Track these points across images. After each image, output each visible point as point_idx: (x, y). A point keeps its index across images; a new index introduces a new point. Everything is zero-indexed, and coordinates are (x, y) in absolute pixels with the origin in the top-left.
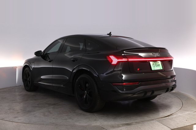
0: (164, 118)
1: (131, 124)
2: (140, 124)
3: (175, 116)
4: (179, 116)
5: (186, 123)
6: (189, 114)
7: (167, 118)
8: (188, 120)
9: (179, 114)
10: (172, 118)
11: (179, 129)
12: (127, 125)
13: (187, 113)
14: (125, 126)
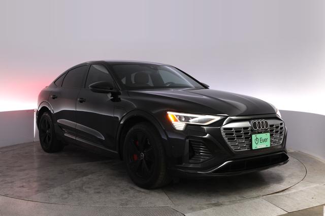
0: (276, 194)
1: (222, 204)
2: (237, 205)
3: (293, 191)
4: (301, 190)
5: (311, 202)
6: (317, 188)
7: (281, 194)
8: (314, 197)
9: (301, 188)
10: (289, 194)
11: (300, 212)
12: (216, 206)
13: (314, 185)
14: (211, 207)
